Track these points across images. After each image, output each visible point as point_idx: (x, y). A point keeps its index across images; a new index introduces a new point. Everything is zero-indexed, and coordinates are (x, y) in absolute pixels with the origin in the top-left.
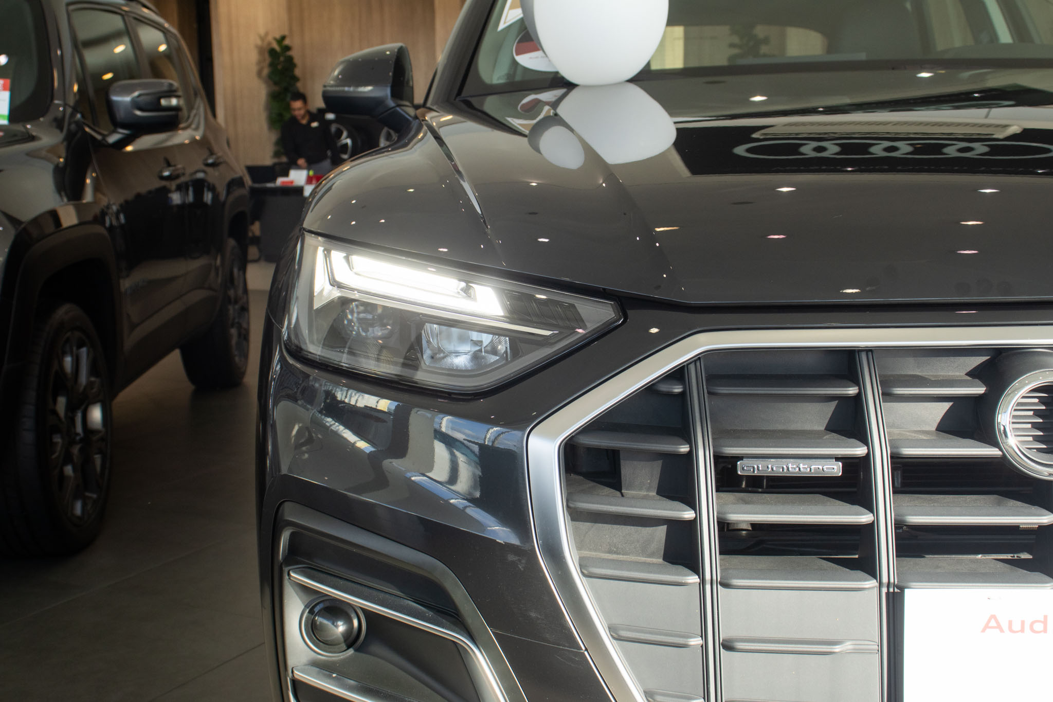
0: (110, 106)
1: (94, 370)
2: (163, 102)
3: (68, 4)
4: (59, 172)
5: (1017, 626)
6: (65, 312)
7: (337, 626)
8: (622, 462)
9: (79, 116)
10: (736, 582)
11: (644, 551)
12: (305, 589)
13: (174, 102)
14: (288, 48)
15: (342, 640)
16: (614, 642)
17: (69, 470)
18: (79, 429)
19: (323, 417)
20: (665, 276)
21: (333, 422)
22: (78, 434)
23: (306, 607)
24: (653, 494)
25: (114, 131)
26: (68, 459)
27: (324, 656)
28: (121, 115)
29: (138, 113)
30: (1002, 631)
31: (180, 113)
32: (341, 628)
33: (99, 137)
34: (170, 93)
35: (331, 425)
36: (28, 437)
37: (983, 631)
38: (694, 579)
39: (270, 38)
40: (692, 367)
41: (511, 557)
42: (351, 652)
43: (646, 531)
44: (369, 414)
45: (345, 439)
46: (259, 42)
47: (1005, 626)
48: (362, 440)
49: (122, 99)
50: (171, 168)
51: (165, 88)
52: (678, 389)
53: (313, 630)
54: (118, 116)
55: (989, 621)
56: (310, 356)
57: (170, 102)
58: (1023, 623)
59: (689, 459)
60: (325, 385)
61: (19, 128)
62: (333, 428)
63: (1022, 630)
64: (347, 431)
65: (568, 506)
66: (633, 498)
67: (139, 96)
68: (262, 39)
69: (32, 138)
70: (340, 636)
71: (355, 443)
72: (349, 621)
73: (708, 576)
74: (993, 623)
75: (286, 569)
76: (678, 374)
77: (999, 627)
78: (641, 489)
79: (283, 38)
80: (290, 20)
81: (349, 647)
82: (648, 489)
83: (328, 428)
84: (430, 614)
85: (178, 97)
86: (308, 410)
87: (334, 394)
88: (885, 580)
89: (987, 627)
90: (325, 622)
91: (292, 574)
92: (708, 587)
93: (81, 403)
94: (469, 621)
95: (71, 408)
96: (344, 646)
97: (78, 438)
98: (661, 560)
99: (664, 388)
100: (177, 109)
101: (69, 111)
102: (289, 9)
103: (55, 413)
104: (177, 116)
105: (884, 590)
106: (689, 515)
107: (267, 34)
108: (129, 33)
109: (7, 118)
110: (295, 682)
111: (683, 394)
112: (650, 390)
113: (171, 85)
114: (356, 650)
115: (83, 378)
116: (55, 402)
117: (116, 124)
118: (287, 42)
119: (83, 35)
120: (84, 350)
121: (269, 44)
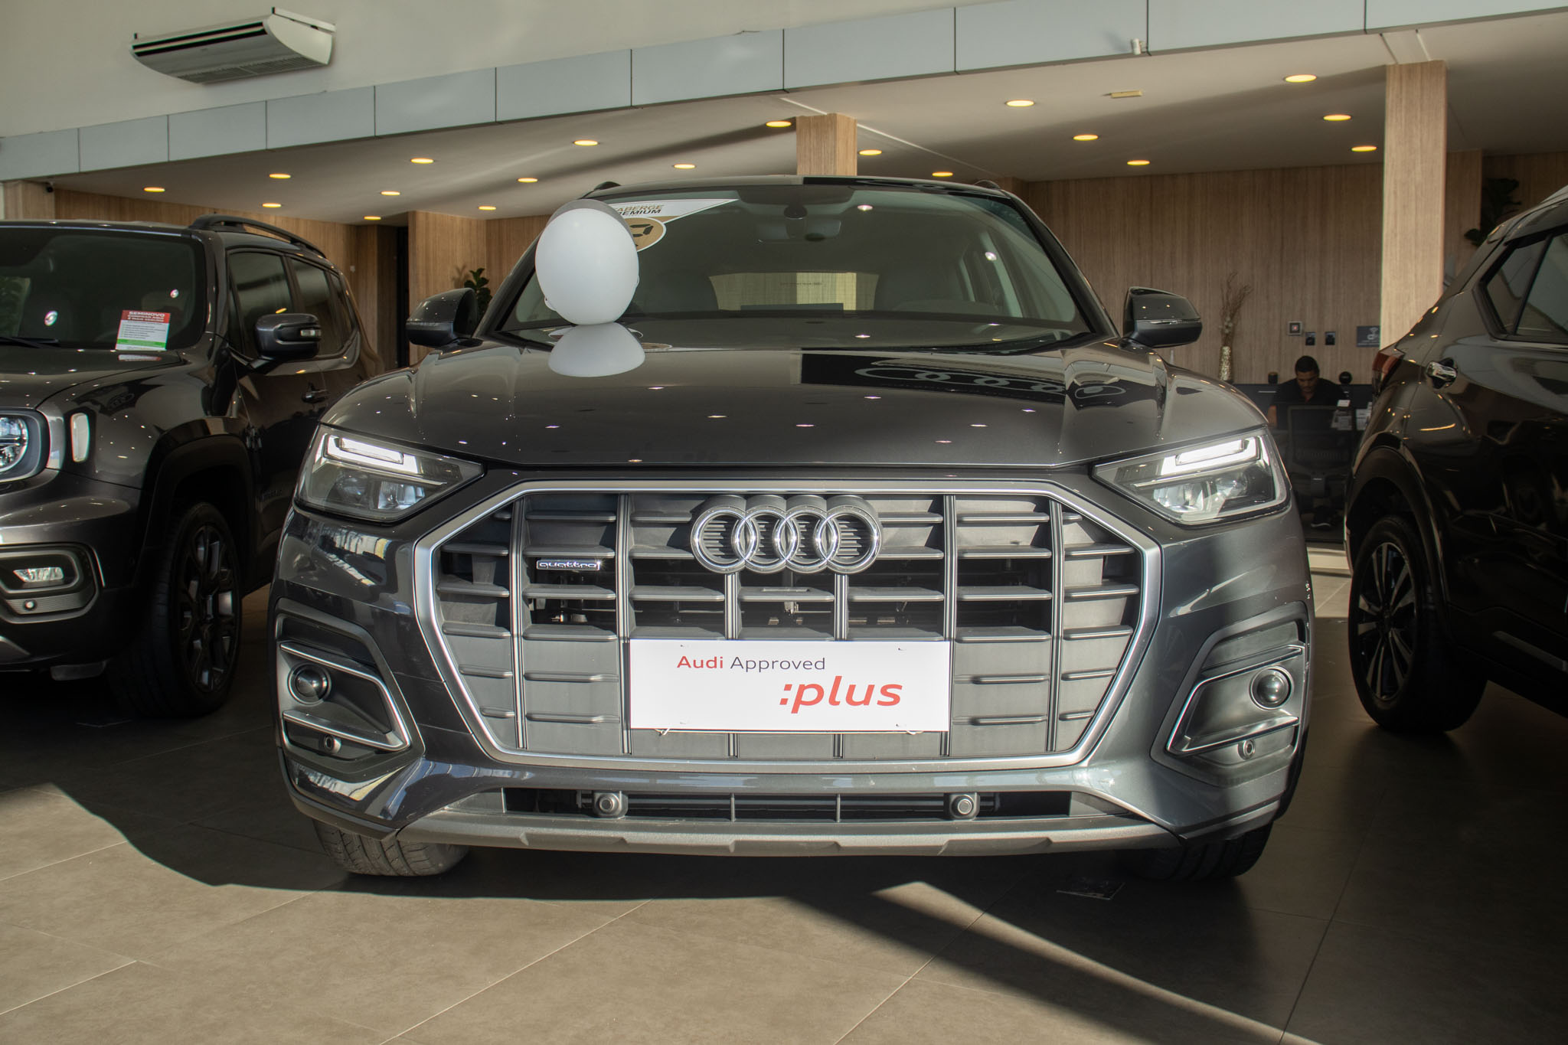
0: (255, 336)
1: (225, 562)
2: (303, 333)
3: (227, 249)
4: (207, 393)
5: (698, 664)
6: (200, 509)
7: (312, 683)
8: (473, 564)
9: (228, 345)
10: (532, 635)
11: (483, 620)
12: (291, 657)
13: (313, 333)
14: (485, 281)
15: (315, 693)
16: (462, 676)
17: (198, 643)
18: (210, 611)
19: (325, 553)
20: (504, 443)
21: (337, 559)
22: (209, 616)
23: (292, 669)
24: (491, 583)
25: (258, 358)
26: (197, 634)
27: (304, 704)
28: (265, 343)
29: (280, 342)
30: (690, 666)
31: (318, 343)
32: (315, 685)
33: (245, 363)
34: (309, 326)
35: (334, 561)
36: (161, 610)
37: (679, 666)
38: (507, 634)
39: (467, 271)
40: (518, 503)
41: (403, 623)
42: (321, 701)
43: (485, 607)
44: (369, 557)
45: (352, 576)
46: (457, 275)
47: (692, 664)
48: (367, 578)
49: (266, 330)
50: (314, 392)
51: (306, 321)
52: (507, 517)
53: (296, 686)
54: (262, 344)
55: (682, 660)
56: (308, 504)
57: (310, 333)
58: (702, 661)
59: (507, 558)
60: (323, 530)
61: (173, 354)
62: (337, 564)
63: (702, 666)
64: (353, 569)
65: (436, 590)
66: (478, 584)
67: (280, 328)
68: (460, 272)
69: (185, 362)
70: (313, 690)
71: (361, 579)
72: (321, 682)
73: (515, 632)
74: (684, 662)
75: (278, 643)
76: (509, 508)
77: (688, 664)
78: (484, 581)
79: (480, 271)
80: (489, 253)
81: (320, 698)
82: (488, 581)
83: (331, 563)
84: (360, 666)
85: (315, 328)
86: (309, 544)
87: (333, 538)
88: (621, 635)
89: (680, 664)
90: (305, 680)
91: (282, 646)
92: (516, 639)
93: (214, 588)
94: (380, 667)
95: (203, 591)
96: (316, 697)
97: (209, 619)
98: (494, 625)
99: (498, 516)
100: (315, 339)
101: (219, 341)
102: (489, 243)
103: (186, 592)
104: (315, 345)
105: (622, 642)
106: (505, 594)
107: (464, 267)
108: (287, 277)
109: (165, 345)
110: (286, 722)
111: (509, 521)
112: (492, 517)
113: (312, 318)
114: (325, 700)
115: (216, 567)
116: (188, 584)
117: (260, 352)
118: (484, 275)
119: (239, 279)
120: (217, 543)
121: (467, 276)
